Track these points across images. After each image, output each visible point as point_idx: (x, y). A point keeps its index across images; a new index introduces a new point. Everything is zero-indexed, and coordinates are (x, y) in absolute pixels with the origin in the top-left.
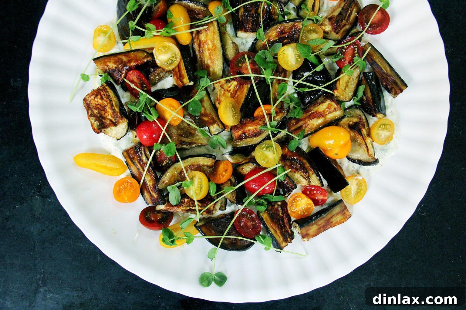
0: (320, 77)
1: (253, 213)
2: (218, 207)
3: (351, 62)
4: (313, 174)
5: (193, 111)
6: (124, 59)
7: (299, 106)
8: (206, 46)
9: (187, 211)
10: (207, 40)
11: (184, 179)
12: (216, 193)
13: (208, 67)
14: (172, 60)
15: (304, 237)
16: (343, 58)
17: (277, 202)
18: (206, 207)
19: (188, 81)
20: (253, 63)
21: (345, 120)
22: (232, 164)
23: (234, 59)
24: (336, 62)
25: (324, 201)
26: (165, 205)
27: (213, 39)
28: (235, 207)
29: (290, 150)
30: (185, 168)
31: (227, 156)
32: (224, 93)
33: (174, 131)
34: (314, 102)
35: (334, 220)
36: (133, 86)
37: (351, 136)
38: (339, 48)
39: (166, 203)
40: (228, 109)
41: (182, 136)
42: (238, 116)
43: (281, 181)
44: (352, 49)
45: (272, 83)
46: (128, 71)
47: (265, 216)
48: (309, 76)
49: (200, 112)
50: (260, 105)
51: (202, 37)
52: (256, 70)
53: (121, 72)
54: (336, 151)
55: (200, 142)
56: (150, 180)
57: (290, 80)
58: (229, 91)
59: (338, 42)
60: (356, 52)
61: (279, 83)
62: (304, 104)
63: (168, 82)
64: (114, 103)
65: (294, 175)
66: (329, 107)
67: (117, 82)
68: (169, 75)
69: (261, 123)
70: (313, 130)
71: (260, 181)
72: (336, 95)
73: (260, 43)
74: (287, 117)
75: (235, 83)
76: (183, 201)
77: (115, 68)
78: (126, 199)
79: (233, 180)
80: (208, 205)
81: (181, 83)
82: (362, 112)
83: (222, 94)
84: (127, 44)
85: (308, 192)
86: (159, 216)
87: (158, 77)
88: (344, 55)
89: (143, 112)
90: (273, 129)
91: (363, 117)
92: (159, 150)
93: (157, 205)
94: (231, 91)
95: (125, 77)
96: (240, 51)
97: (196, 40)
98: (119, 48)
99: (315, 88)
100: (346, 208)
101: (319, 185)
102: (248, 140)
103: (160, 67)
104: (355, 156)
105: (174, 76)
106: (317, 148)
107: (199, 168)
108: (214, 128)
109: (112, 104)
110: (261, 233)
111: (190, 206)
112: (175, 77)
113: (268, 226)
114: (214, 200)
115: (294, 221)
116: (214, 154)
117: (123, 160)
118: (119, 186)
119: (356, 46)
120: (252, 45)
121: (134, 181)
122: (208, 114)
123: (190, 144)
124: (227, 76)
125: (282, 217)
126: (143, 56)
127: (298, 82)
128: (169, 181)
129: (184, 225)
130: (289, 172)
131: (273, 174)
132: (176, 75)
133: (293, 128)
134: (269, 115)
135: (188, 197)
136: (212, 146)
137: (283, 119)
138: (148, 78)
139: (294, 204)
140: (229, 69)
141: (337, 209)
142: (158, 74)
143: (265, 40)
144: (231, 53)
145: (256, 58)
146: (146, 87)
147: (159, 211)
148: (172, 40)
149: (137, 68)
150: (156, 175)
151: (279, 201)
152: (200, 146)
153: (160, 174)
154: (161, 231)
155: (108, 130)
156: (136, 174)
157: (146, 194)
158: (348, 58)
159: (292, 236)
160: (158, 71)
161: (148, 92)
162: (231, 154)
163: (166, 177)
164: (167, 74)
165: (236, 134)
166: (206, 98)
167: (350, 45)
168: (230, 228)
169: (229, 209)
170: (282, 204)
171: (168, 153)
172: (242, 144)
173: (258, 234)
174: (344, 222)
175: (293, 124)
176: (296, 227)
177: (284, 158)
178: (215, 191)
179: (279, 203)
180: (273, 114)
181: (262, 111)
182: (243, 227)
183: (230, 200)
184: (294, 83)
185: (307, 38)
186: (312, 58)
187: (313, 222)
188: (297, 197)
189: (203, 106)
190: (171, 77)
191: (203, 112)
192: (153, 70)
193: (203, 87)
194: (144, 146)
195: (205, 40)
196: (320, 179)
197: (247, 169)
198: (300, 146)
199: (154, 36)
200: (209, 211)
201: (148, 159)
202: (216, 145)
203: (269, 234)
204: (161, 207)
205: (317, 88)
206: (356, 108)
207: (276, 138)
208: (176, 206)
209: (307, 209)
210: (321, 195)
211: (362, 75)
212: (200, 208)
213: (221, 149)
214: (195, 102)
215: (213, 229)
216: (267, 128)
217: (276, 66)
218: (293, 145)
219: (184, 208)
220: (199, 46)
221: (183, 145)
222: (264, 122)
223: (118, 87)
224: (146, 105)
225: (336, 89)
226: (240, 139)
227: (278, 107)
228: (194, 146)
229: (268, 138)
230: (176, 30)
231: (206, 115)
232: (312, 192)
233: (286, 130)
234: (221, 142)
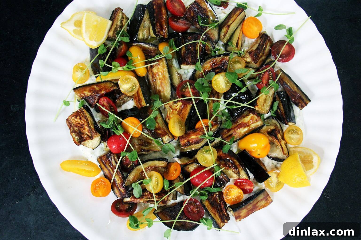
0: (245, 97)
1: (198, 201)
2: (170, 198)
3: (267, 84)
4: (242, 170)
5: (149, 126)
6: (96, 88)
7: (229, 119)
8: (158, 77)
9: (148, 202)
10: (158, 72)
11: (144, 177)
12: (169, 188)
13: (160, 92)
14: (132, 88)
15: (237, 218)
16: (261, 82)
17: (215, 192)
18: (161, 198)
19: (145, 104)
20: (194, 89)
21: (264, 128)
22: (180, 165)
23: (179, 85)
24: (256, 85)
25: (251, 190)
26: (130, 198)
27: (163, 71)
28: (184, 197)
29: (224, 152)
30: (145, 169)
31: (176, 159)
32: (172, 112)
33: (136, 142)
34: (240, 115)
35: (259, 204)
36: (103, 108)
37: (269, 140)
38: (257, 74)
39: (131, 197)
40: (176, 124)
41: (142, 145)
42: (183, 128)
43: (218, 176)
44: (267, 74)
45: (208, 102)
46: (100, 97)
47: (206, 204)
48: (236, 96)
49: (155, 127)
50: (200, 120)
51: (155, 70)
52: (196, 94)
53: (94, 98)
54: (259, 152)
55: (155, 149)
56: (118, 180)
57: (222, 100)
58: (176, 110)
59: (257, 70)
60: (271, 76)
61: (214, 103)
62: (233, 117)
63: (130, 105)
64: (90, 122)
65: (228, 172)
66: (252, 118)
67: (91, 105)
68: (131, 99)
69: (201, 133)
70: (240, 137)
71: (202, 177)
72: (256, 110)
73: (199, 73)
74: (221, 128)
75: (180, 104)
76: (144, 194)
77: (90, 95)
78: (101, 194)
79: (181, 177)
80: (163, 197)
81: (140, 105)
82: (277, 121)
83: (171, 112)
84: (99, 78)
85: (239, 184)
86: (126, 206)
87: (122, 101)
88: (261, 79)
89: (112, 128)
90: (210, 138)
91: (278, 125)
92: (125, 156)
93: (124, 198)
94: (178, 110)
95: (98, 102)
96: (184, 80)
97: (150, 72)
98: (92, 80)
99: (241, 105)
100: (268, 195)
101: (247, 178)
102: (192, 146)
103: (124, 94)
104: (274, 155)
105: (134, 99)
106: (245, 151)
107: (155, 169)
108: (166, 139)
109: (88, 122)
110: (204, 217)
111: (149, 198)
112: (135, 101)
113: (209, 211)
114: (168, 193)
115: (228, 206)
116: (167, 157)
117: (98, 164)
118: (95, 185)
119: (271, 72)
120: (192, 75)
121: (106, 180)
122: (161, 128)
123: (148, 151)
124: (174, 99)
125: (220, 204)
126: (111, 86)
127: (228, 101)
128: (133, 180)
129: (146, 213)
130: (223, 170)
131: (211, 171)
132: (136, 99)
133: (225, 136)
134: (207, 127)
135: (148, 191)
136: (165, 152)
137: (218, 130)
138: (114, 102)
139: (228, 193)
140: (175, 93)
141: (261, 197)
142: (123, 99)
143: (202, 71)
144: (176, 81)
145: (195, 85)
146: (113, 109)
147: (126, 203)
148: (132, 73)
149: (106, 95)
150: (123, 175)
151: (217, 192)
152: (155, 152)
153: (126, 174)
154: (128, 218)
155: (86, 142)
156: (108, 174)
157: (115, 189)
158: (265, 82)
159: (228, 218)
160: (122, 97)
161: (115, 112)
162: (180, 157)
163: (131, 177)
164: (129, 98)
165: (183, 142)
166: (159, 116)
167: (265, 72)
168: (181, 214)
169: (179, 199)
170: (219, 194)
171: (131, 159)
172: (187, 149)
173: (202, 217)
174: (267, 206)
175: (225, 133)
176: (231, 211)
177: (219, 159)
178: (168, 186)
179: (217, 193)
180: (210, 126)
181: (201, 124)
182: (190, 212)
183: (179, 193)
184: (225, 102)
185: (233, 67)
186: (238, 83)
187: (244, 207)
188: (230, 188)
189: (157, 122)
190: (132, 100)
191: (157, 126)
192: (118, 96)
193: (156, 107)
194: (113, 154)
195: (157, 72)
196: (248, 174)
197: (192, 168)
198: (231, 149)
199: (119, 70)
200: (164, 202)
201: (117, 163)
202: (168, 151)
203: (210, 218)
204: (128, 199)
205: (243, 105)
206: (273, 118)
207: (212, 144)
208: (139, 198)
209: (238, 197)
210: (249, 185)
211: (276, 94)
212: (157, 200)
213: (172, 153)
214: (150, 119)
215: (168, 215)
216: (206, 137)
217: (211, 90)
218: (226, 149)
219: (145, 200)
220: (153, 77)
221: (143, 152)
222: (203, 132)
223: (92, 110)
224: (114, 123)
225: (257, 105)
226: (186, 145)
227: (214, 121)
228: (151, 152)
229: (207, 144)
230: (135, 66)
231: (159, 129)
232: (242, 184)
233: (220, 137)
234: (171, 148)
